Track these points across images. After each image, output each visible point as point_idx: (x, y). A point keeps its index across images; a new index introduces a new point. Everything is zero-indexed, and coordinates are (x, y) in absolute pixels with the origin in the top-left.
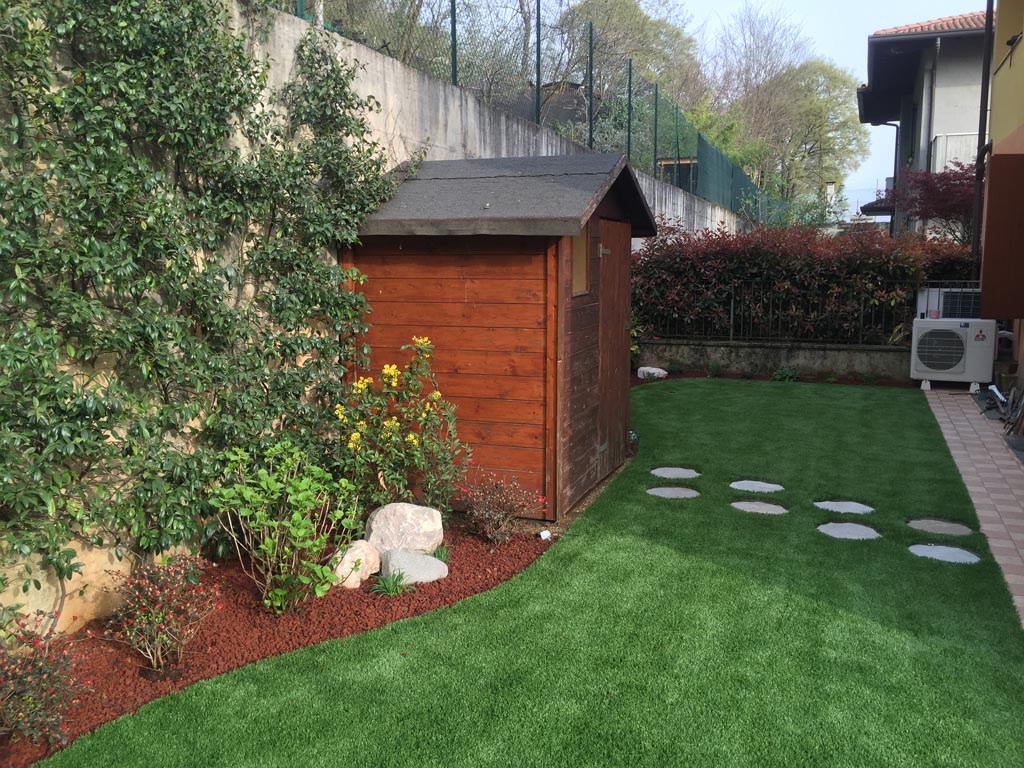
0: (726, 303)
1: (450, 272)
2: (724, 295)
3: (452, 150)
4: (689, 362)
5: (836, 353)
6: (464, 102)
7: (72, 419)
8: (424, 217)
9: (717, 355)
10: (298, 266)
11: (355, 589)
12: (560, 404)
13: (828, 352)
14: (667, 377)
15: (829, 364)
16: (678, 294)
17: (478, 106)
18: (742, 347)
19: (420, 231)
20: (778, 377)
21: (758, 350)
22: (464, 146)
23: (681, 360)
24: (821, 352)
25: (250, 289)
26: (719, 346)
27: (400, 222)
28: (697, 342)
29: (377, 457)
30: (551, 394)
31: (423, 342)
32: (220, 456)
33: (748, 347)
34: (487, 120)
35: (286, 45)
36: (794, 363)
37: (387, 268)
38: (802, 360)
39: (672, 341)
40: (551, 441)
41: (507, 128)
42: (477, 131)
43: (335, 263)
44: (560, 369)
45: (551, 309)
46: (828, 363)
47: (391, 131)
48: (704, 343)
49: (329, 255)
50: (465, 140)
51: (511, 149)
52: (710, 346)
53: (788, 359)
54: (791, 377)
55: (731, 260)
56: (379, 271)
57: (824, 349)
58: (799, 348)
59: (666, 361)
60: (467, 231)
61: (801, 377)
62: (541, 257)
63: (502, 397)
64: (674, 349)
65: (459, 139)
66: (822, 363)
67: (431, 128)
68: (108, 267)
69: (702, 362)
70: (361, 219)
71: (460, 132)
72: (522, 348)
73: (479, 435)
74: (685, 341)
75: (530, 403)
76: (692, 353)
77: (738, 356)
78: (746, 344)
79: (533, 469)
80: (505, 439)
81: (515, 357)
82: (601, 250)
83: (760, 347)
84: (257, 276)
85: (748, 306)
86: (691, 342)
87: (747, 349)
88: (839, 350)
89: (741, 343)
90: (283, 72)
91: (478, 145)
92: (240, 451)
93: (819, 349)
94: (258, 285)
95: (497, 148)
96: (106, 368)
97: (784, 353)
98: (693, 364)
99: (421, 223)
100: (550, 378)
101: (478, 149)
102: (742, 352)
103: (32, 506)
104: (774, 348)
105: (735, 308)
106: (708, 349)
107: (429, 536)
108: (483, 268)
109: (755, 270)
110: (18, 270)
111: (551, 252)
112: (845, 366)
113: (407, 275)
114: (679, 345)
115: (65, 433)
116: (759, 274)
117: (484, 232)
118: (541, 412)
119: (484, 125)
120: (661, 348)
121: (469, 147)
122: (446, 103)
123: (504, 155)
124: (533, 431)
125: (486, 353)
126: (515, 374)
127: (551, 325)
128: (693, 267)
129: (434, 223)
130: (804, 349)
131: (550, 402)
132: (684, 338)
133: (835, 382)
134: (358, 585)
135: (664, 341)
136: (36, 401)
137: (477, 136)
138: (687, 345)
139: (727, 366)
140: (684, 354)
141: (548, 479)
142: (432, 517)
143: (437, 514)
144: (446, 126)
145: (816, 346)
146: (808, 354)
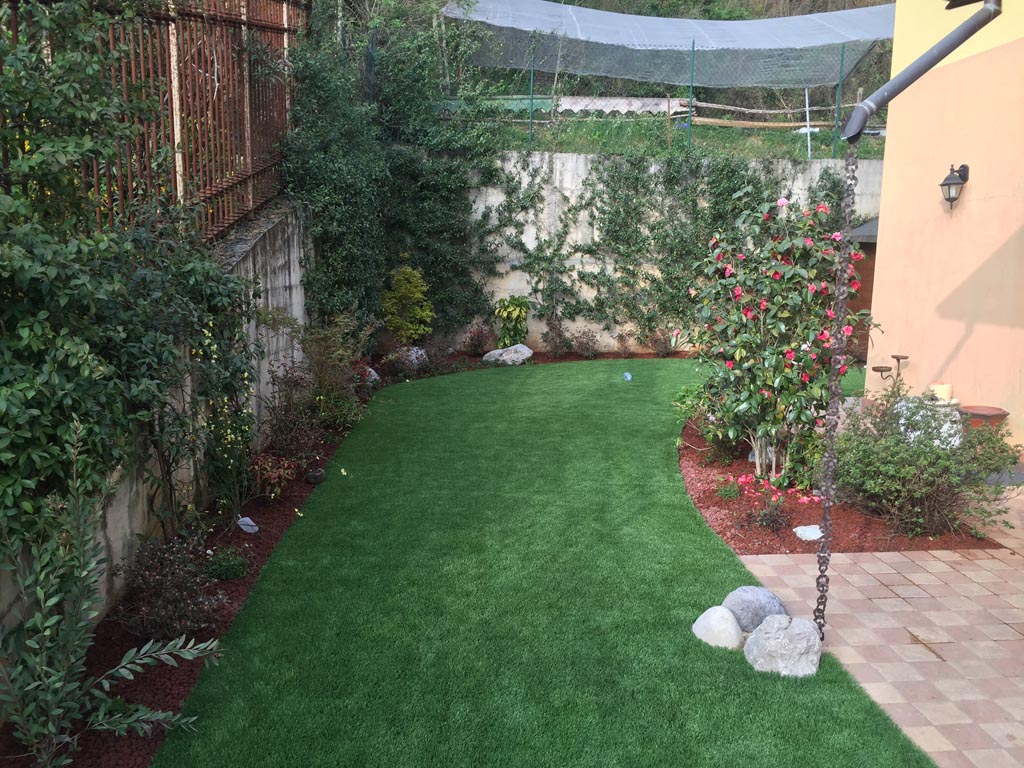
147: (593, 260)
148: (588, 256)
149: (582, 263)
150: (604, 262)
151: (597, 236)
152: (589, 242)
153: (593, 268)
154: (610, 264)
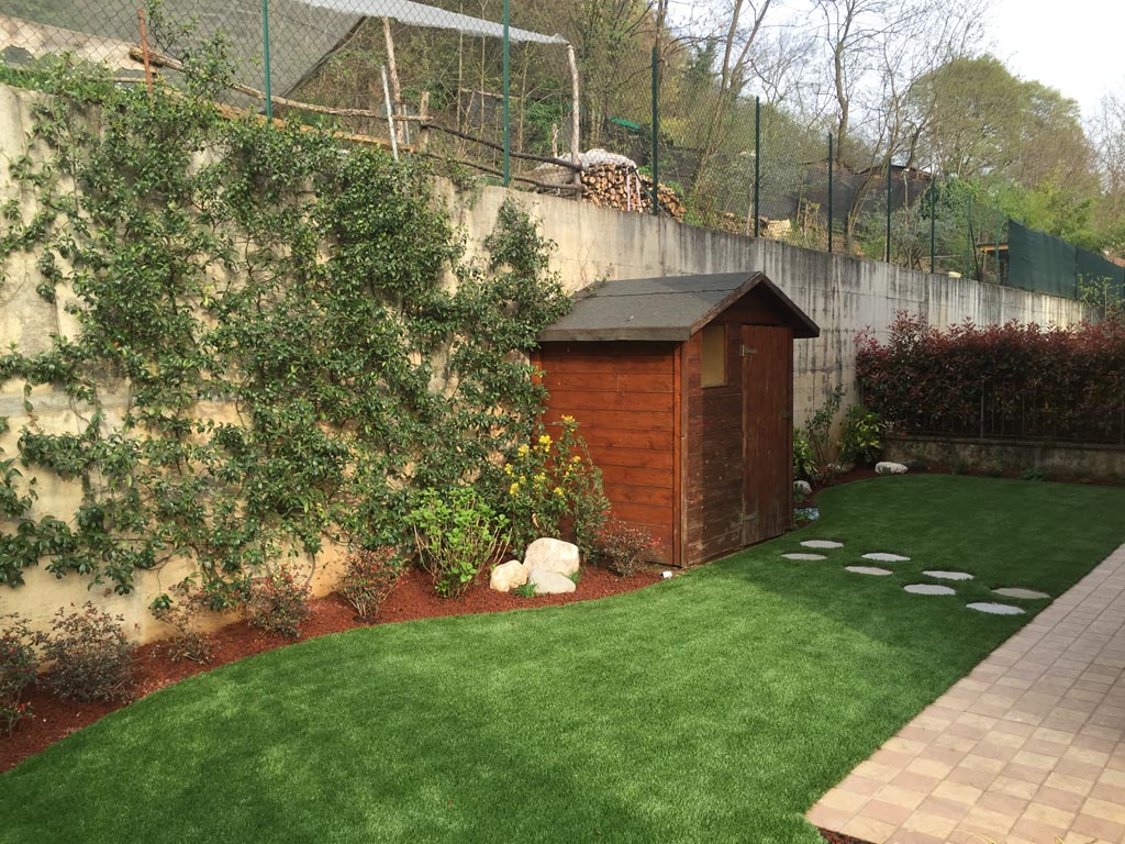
0: (976, 399)
1: (608, 368)
2: (973, 391)
3: (648, 267)
4: (937, 460)
5: (1094, 453)
6: (662, 227)
7: (321, 456)
8: (582, 327)
9: (966, 453)
10: (484, 364)
11: (504, 593)
12: (683, 472)
13: (1086, 452)
14: (906, 472)
15: (1087, 465)
16: (923, 390)
17: (678, 229)
18: (991, 445)
19: (580, 338)
20: (1026, 476)
21: (1009, 448)
22: (662, 263)
23: (929, 457)
24: (1079, 452)
25: (455, 380)
26: (968, 444)
27: (566, 331)
28: (944, 439)
29: (530, 502)
30: (677, 464)
31: (569, 419)
32: (420, 494)
33: (999, 444)
34: (689, 239)
35: (491, 208)
36: (1048, 462)
37: (564, 366)
38: (1056, 460)
39: (920, 438)
40: (678, 501)
41: (713, 244)
42: (678, 250)
43: (527, 362)
44: (683, 444)
45: (677, 397)
46: (1086, 463)
47: (584, 258)
48: (952, 440)
49: (522, 356)
50: (663, 258)
51: (717, 262)
52: (958, 443)
53: (1042, 459)
54: (1039, 477)
55: (978, 355)
56: (558, 367)
57: (1081, 449)
58: (1054, 448)
59: (913, 457)
60: (612, 338)
61: (1052, 477)
62: (669, 358)
63: (643, 466)
64: (921, 445)
65: (657, 258)
66: (1079, 464)
67: (625, 252)
68: (344, 366)
69: (950, 459)
70: (540, 329)
71: (657, 251)
72: (658, 428)
73: (627, 496)
74: (933, 438)
75: (663, 471)
76: (940, 449)
77: (988, 454)
78: (997, 441)
79: (666, 524)
80: (646, 499)
81: (653, 435)
82: (744, 350)
83: (1012, 445)
84: (461, 371)
85: (1000, 403)
86: (939, 439)
87: (999, 447)
88: (1097, 450)
89: (992, 441)
90: (488, 226)
91: (678, 260)
92: (432, 489)
93: (1075, 448)
94: (461, 377)
95: (701, 262)
96: (351, 430)
97: (1037, 452)
98: (942, 461)
99: (581, 332)
100: (677, 452)
101: (677, 265)
102: (993, 450)
103: (294, 505)
104: (1028, 446)
105: (985, 405)
106: (957, 446)
107: (567, 563)
108: (629, 365)
109: (1005, 366)
110: (292, 368)
111: (677, 353)
112: (1104, 467)
113: (577, 370)
114: (926, 442)
115: (315, 463)
116: (1010, 370)
117: (622, 339)
118: (671, 478)
119: (685, 243)
120: (907, 444)
121: (667, 264)
122: (642, 230)
123: (708, 272)
124: (665, 492)
125: (632, 431)
126: (652, 448)
127: (677, 409)
128: (938, 362)
129: (589, 332)
130: (1059, 448)
131: (677, 470)
132: (931, 434)
133: (1088, 483)
134: (507, 590)
135: (910, 437)
136: (300, 443)
137: (677, 255)
138: (935, 441)
139: (977, 464)
140: (931, 450)
141: (676, 531)
142: (570, 549)
143: (575, 549)
144: (642, 248)
145: (1072, 445)
146: (1063, 454)
147: (61, 399)
148: (45, 387)
149: (29, 408)
150: (95, 403)
151: (70, 329)
152: (49, 347)
153: (62, 421)
154: (111, 407)
